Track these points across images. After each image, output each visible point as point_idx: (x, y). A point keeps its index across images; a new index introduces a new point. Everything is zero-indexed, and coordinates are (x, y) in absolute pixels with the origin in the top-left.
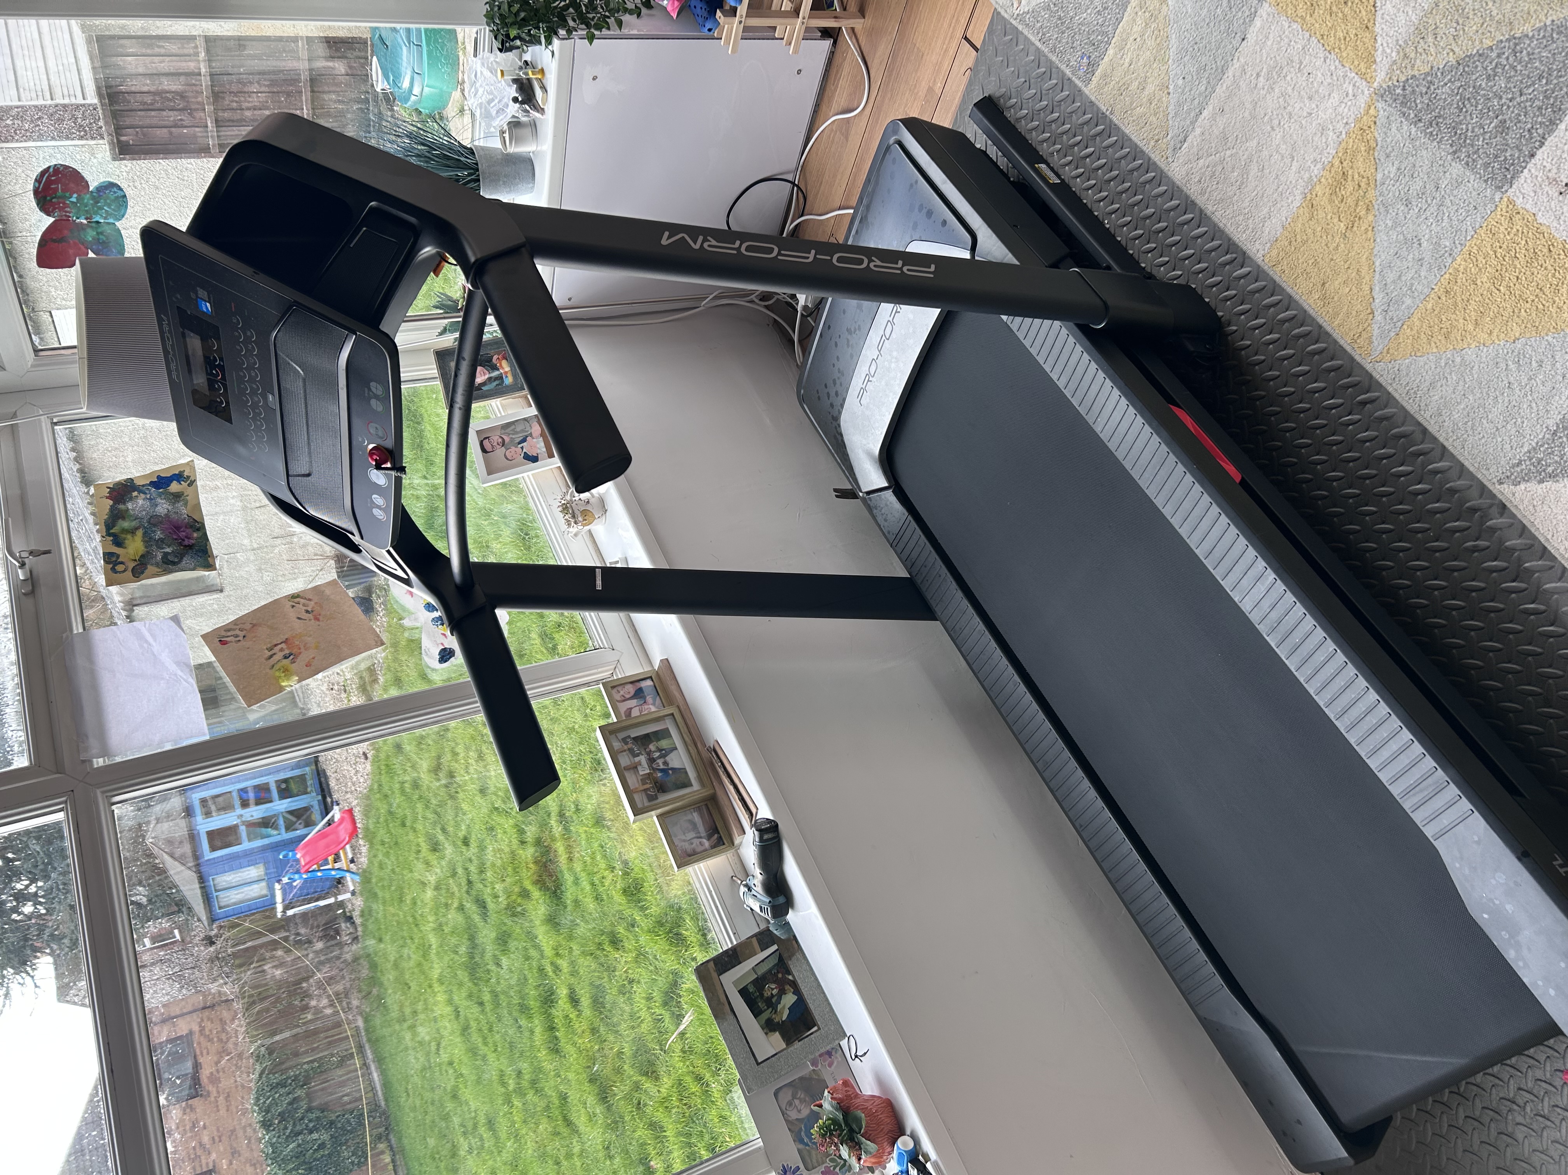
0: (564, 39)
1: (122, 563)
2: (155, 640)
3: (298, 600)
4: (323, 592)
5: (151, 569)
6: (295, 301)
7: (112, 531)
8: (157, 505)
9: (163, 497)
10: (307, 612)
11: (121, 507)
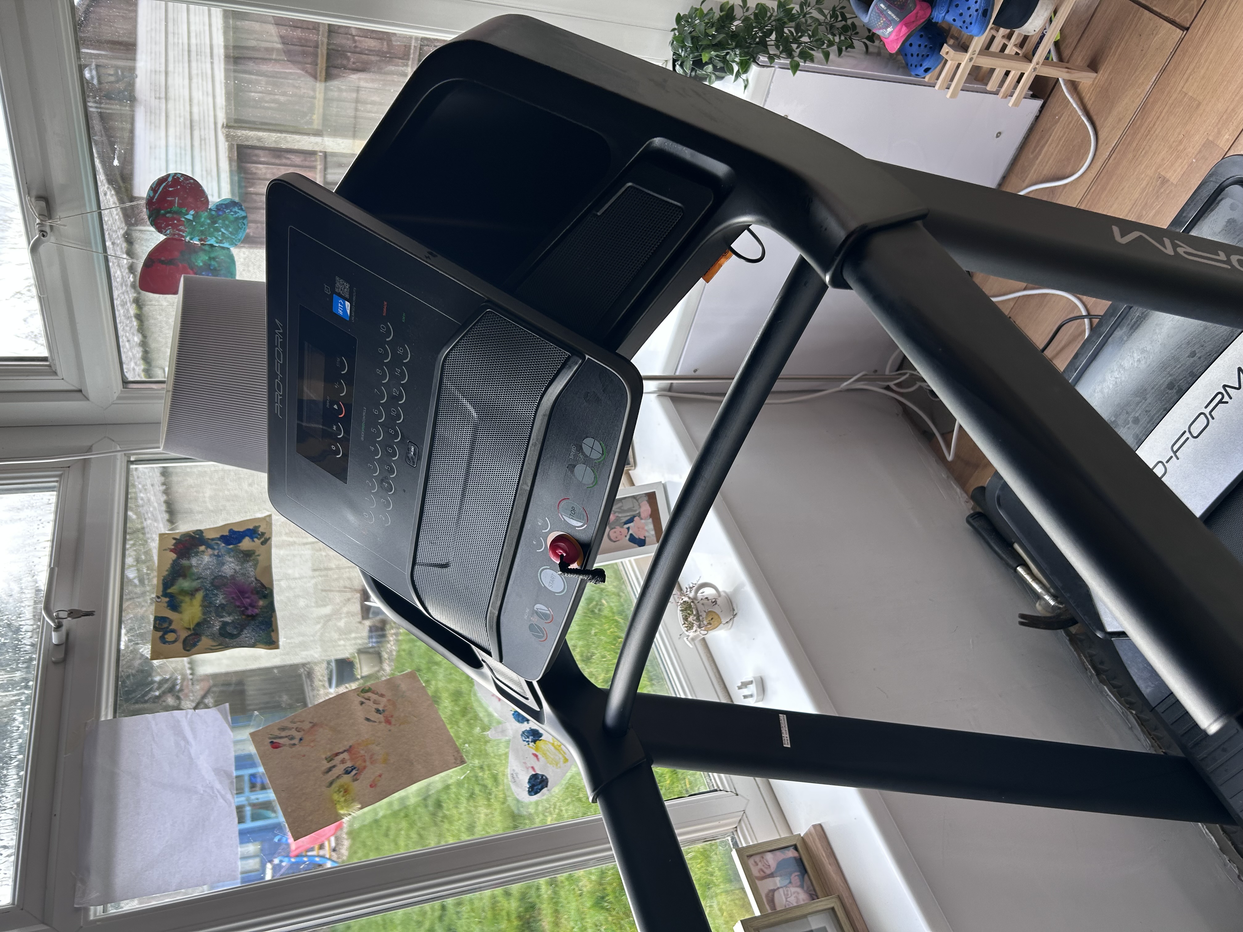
0: (763, 66)
1: (173, 631)
2: (195, 738)
3: (367, 695)
4: (398, 686)
5: (205, 641)
6: (489, 301)
7: (169, 591)
8: (223, 564)
9: (232, 554)
10: (378, 711)
11: (185, 562)
